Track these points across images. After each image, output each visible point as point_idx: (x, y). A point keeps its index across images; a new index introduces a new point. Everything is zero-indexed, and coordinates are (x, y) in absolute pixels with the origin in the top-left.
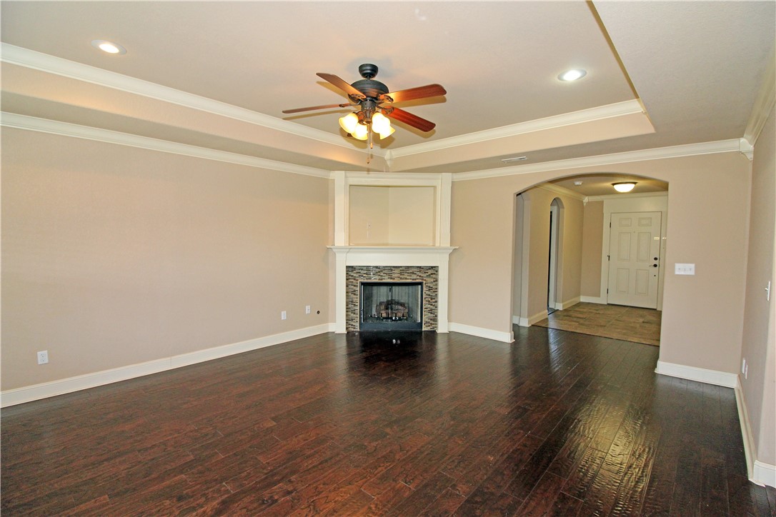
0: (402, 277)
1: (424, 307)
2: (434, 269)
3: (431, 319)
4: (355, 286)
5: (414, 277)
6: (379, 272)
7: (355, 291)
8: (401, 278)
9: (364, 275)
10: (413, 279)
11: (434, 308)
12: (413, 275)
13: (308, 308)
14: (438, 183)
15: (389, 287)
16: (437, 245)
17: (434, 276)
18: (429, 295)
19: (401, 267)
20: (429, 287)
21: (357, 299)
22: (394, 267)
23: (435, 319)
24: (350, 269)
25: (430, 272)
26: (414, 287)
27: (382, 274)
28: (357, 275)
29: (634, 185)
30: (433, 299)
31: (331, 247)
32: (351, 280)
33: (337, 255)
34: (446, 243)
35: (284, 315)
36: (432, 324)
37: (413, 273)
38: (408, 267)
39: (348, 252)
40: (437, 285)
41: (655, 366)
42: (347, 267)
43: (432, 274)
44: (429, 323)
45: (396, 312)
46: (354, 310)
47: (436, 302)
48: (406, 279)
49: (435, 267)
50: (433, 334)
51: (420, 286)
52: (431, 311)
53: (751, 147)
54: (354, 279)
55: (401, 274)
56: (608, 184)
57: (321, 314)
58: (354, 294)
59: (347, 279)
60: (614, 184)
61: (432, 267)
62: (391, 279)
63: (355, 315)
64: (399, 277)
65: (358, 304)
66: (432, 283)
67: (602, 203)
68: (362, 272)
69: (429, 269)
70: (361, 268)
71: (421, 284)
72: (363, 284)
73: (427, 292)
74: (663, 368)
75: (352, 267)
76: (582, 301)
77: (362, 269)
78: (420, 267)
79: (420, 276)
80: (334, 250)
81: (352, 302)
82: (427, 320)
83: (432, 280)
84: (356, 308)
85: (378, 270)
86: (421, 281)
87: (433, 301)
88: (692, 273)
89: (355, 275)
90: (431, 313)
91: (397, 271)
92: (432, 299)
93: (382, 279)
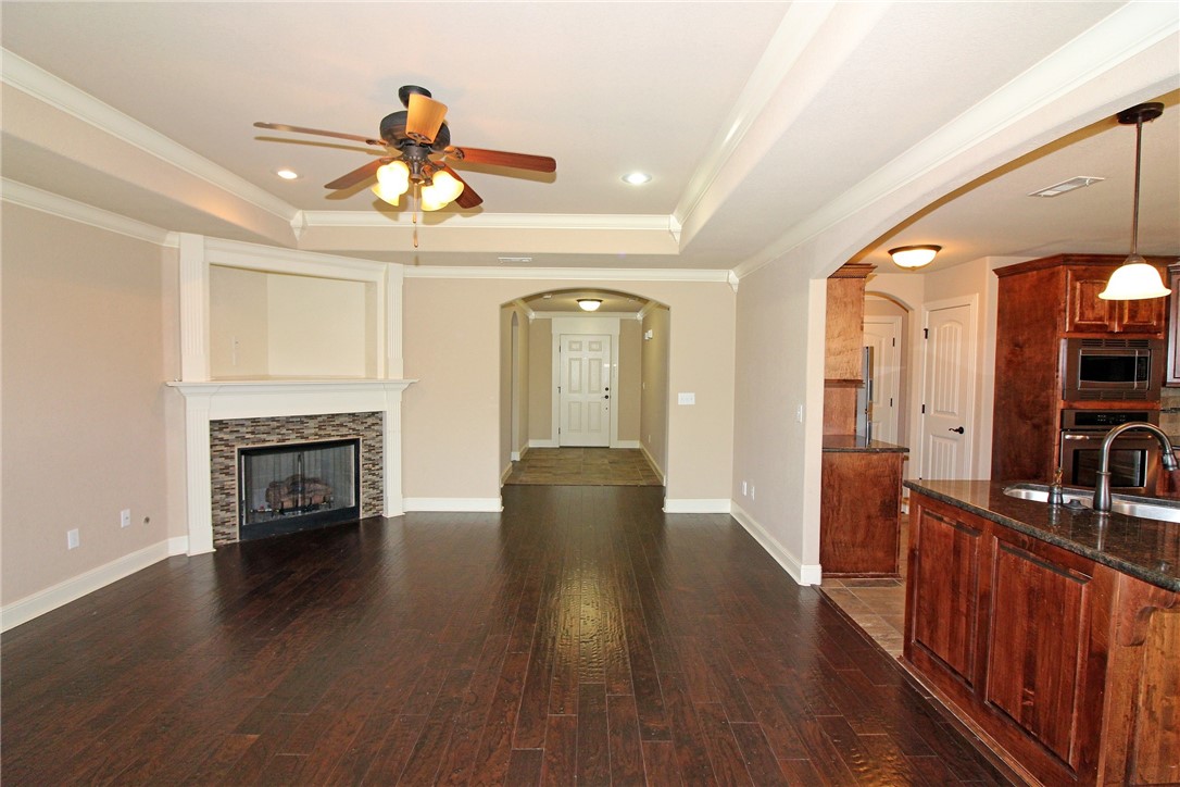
0: (322, 433)
1: (361, 480)
2: (376, 416)
3: (374, 498)
4: (227, 457)
5: (344, 431)
6: (278, 427)
7: (227, 467)
8: (320, 436)
9: (248, 436)
10: (342, 436)
11: (378, 479)
12: (341, 429)
13: (125, 514)
14: (379, 278)
15: (297, 454)
16: (381, 376)
17: (376, 428)
18: (370, 459)
19: (320, 416)
20: (370, 446)
21: (233, 482)
22: (306, 417)
23: (379, 498)
24: (218, 426)
25: (370, 421)
26: (342, 448)
27: (284, 431)
28: (233, 436)
29: (599, 303)
30: (376, 465)
31: (177, 384)
32: (218, 448)
33: (188, 399)
34: (397, 374)
35: (72, 539)
36: (375, 506)
37: (341, 425)
38: (333, 416)
39: (214, 394)
40: (381, 441)
41: (662, 504)
42: (212, 422)
43: (373, 424)
44: (370, 504)
45: (310, 495)
46: (228, 504)
47: (381, 468)
48: (329, 435)
49: (377, 413)
50: (378, 521)
51: (353, 446)
52: (374, 485)
53: (737, 280)
54: (227, 445)
55: (320, 428)
56: (572, 300)
57: (152, 523)
58: (227, 474)
59: (212, 446)
60: (579, 301)
61: (373, 413)
62: (302, 438)
63: (229, 514)
64: (316, 435)
65: (237, 491)
66: (373, 439)
67: (549, 321)
68: (244, 430)
69: (369, 416)
70: (240, 423)
71: (356, 442)
72: (242, 452)
73: (367, 455)
74: (672, 506)
75: (220, 422)
76: (531, 446)
77: (243, 425)
78: (353, 414)
79: (354, 430)
80: (182, 390)
81: (222, 488)
82: (368, 501)
83: (374, 434)
84: (231, 499)
85: (275, 424)
86: (355, 437)
87: (377, 467)
88: (693, 402)
89: (226, 437)
90: (374, 488)
91: (312, 423)
92: (374, 465)
93: (284, 440)
